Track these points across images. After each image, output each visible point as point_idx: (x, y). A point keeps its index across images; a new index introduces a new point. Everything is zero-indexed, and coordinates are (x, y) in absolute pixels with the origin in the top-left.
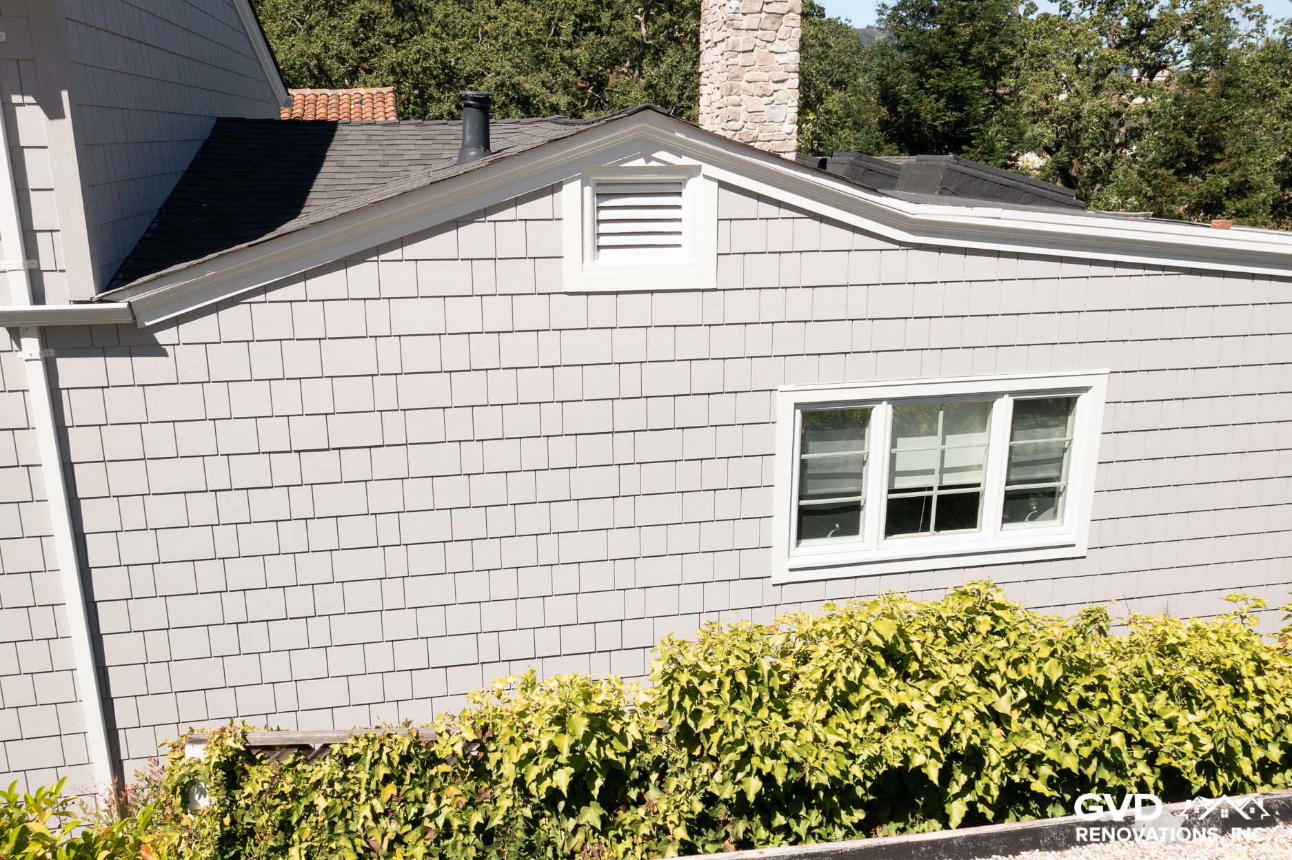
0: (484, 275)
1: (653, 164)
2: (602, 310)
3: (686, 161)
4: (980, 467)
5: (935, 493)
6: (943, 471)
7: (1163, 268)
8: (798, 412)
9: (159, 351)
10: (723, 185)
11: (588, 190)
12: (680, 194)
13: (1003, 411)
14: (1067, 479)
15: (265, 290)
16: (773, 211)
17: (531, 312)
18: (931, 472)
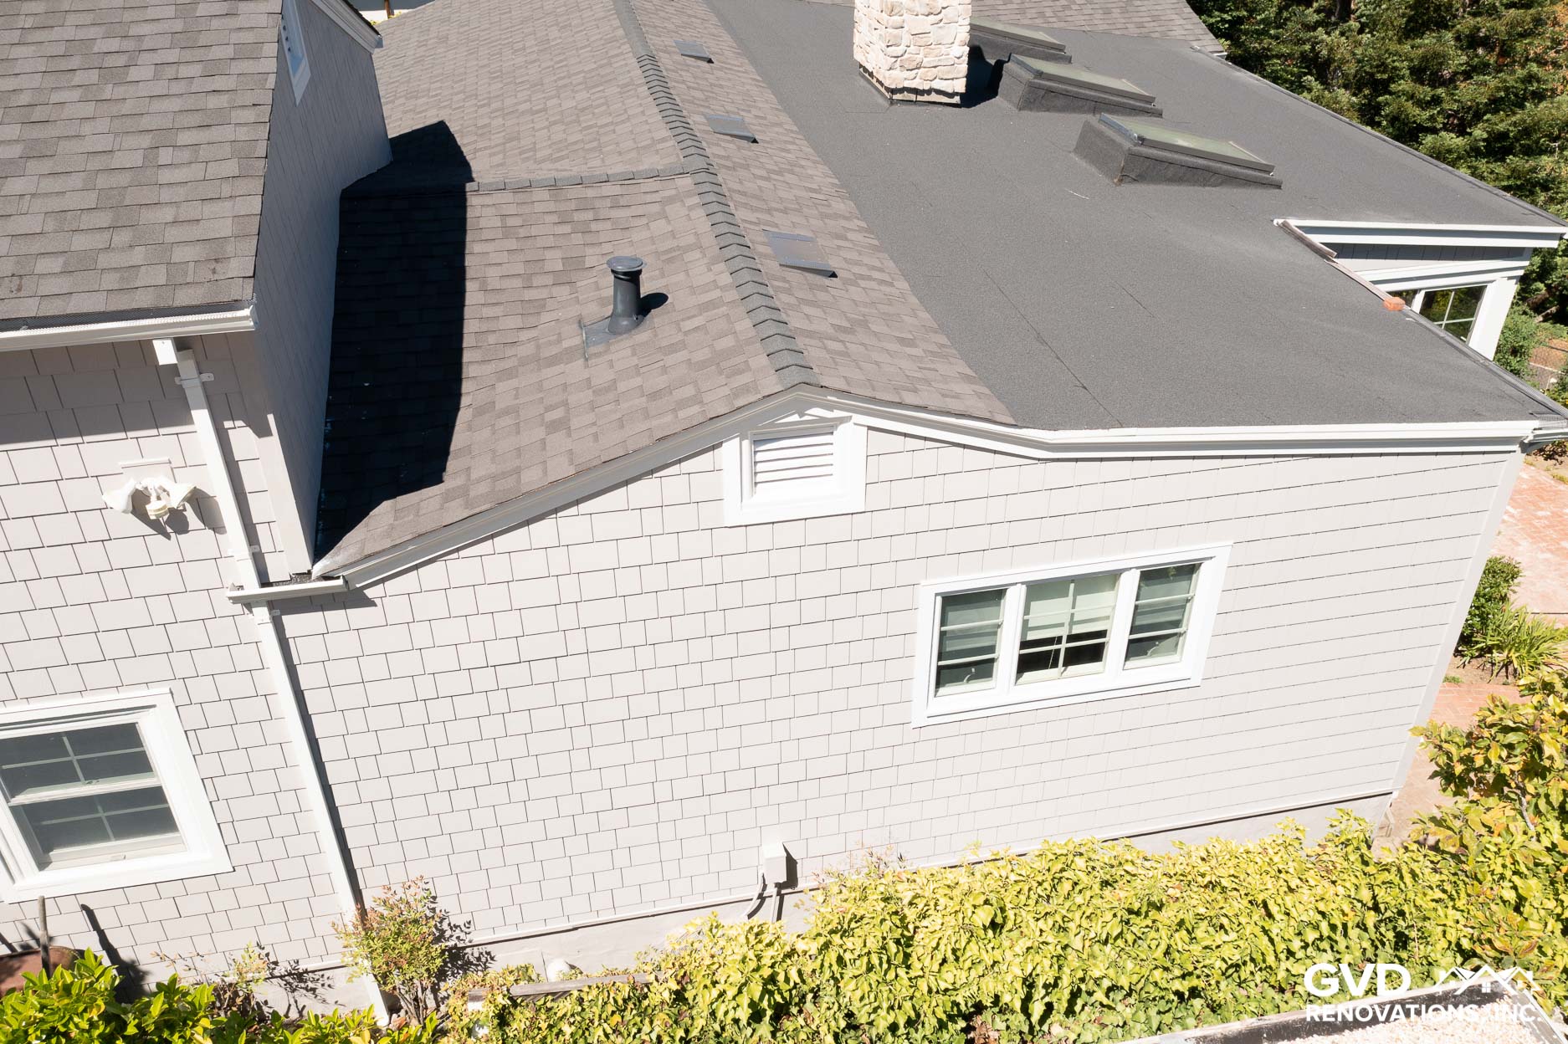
0: (652, 520)
1: (806, 418)
2: (760, 537)
3: (837, 414)
4: (1107, 618)
5: (1064, 646)
6: (1072, 623)
7: (1293, 456)
8: (939, 599)
9: (370, 603)
10: (870, 428)
11: (746, 443)
12: (832, 433)
13: (1130, 582)
14: (1187, 625)
15: (458, 550)
16: (920, 444)
17: (695, 544)
18: (1062, 625)
